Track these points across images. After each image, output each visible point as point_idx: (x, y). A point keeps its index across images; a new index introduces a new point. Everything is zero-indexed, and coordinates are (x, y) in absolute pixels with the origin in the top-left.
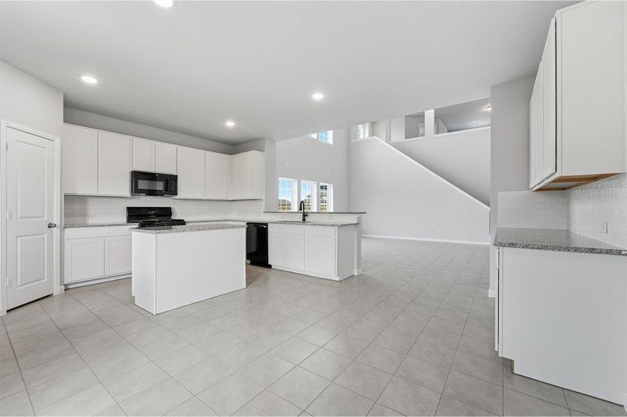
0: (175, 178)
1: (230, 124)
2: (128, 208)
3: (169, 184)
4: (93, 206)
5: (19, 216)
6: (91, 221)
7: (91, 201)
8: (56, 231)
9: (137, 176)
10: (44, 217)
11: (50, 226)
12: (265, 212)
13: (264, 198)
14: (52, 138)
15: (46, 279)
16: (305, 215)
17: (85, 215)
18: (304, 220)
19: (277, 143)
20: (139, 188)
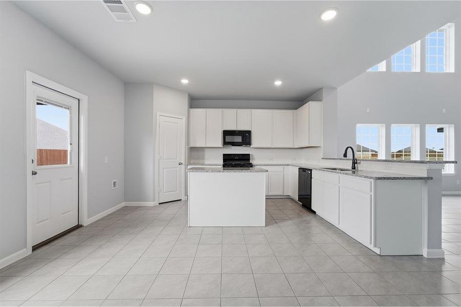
0: (249, 132)
1: (278, 83)
2: (224, 155)
3: (245, 137)
4: (207, 153)
5: (165, 158)
6: (207, 162)
7: (206, 150)
8: (183, 166)
9: (226, 133)
10: (177, 159)
11: (180, 164)
12: (322, 159)
13: (322, 146)
14: (181, 117)
15: (178, 192)
16: (355, 162)
17: (203, 158)
18: (354, 168)
19: (338, 88)
20: (226, 141)
